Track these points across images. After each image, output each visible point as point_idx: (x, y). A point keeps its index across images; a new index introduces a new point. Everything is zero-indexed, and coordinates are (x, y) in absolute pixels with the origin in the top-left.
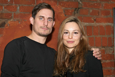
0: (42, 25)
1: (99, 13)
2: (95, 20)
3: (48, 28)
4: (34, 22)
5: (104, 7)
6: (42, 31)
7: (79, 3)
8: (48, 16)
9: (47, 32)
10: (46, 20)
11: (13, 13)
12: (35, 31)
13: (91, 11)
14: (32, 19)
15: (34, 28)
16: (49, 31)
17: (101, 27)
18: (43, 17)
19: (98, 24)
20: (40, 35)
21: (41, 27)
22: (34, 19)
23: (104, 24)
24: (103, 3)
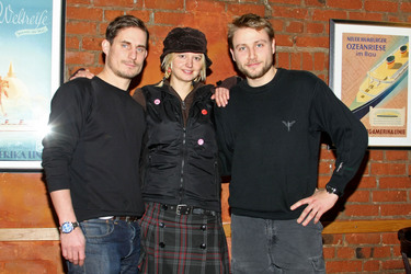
0: (126, 59)
1: (302, 28)
2: (295, 41)
3: (135, 64)
4: (111, 51)
5: (314, 17)
6: (125, 69)
7: (265, 7)
8: (138, 43)
9: (134, 71)
10: (134, 49)
12: (111, 67)
13: (288, 24)
14: (106, 44)
15: (110, 62)
16: (137, 68)
17: (306, 54)
18: (129, 43)
19: (300, 49)
20: (120, 75)
21: (123, 62)
22: (111, 44)
23: (310, 50)
24: (312, 9)
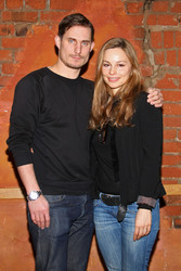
2: (179, 21)
11: (40, 11)
13: (173, 5)
16: (83, 60)
